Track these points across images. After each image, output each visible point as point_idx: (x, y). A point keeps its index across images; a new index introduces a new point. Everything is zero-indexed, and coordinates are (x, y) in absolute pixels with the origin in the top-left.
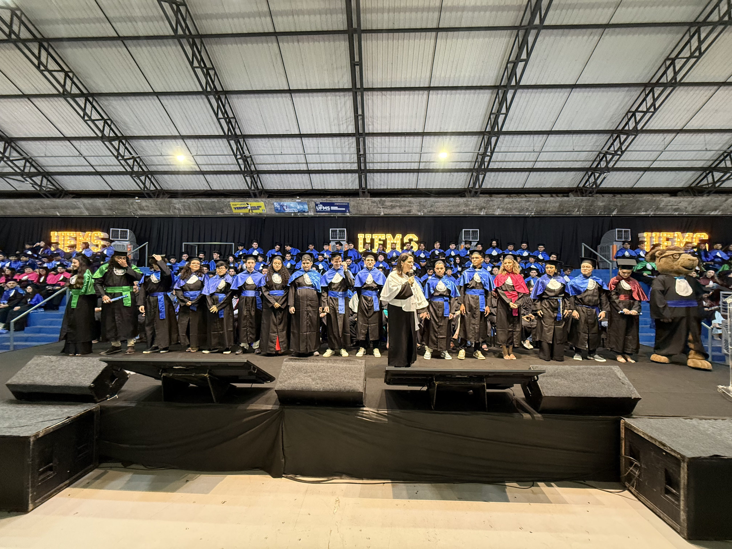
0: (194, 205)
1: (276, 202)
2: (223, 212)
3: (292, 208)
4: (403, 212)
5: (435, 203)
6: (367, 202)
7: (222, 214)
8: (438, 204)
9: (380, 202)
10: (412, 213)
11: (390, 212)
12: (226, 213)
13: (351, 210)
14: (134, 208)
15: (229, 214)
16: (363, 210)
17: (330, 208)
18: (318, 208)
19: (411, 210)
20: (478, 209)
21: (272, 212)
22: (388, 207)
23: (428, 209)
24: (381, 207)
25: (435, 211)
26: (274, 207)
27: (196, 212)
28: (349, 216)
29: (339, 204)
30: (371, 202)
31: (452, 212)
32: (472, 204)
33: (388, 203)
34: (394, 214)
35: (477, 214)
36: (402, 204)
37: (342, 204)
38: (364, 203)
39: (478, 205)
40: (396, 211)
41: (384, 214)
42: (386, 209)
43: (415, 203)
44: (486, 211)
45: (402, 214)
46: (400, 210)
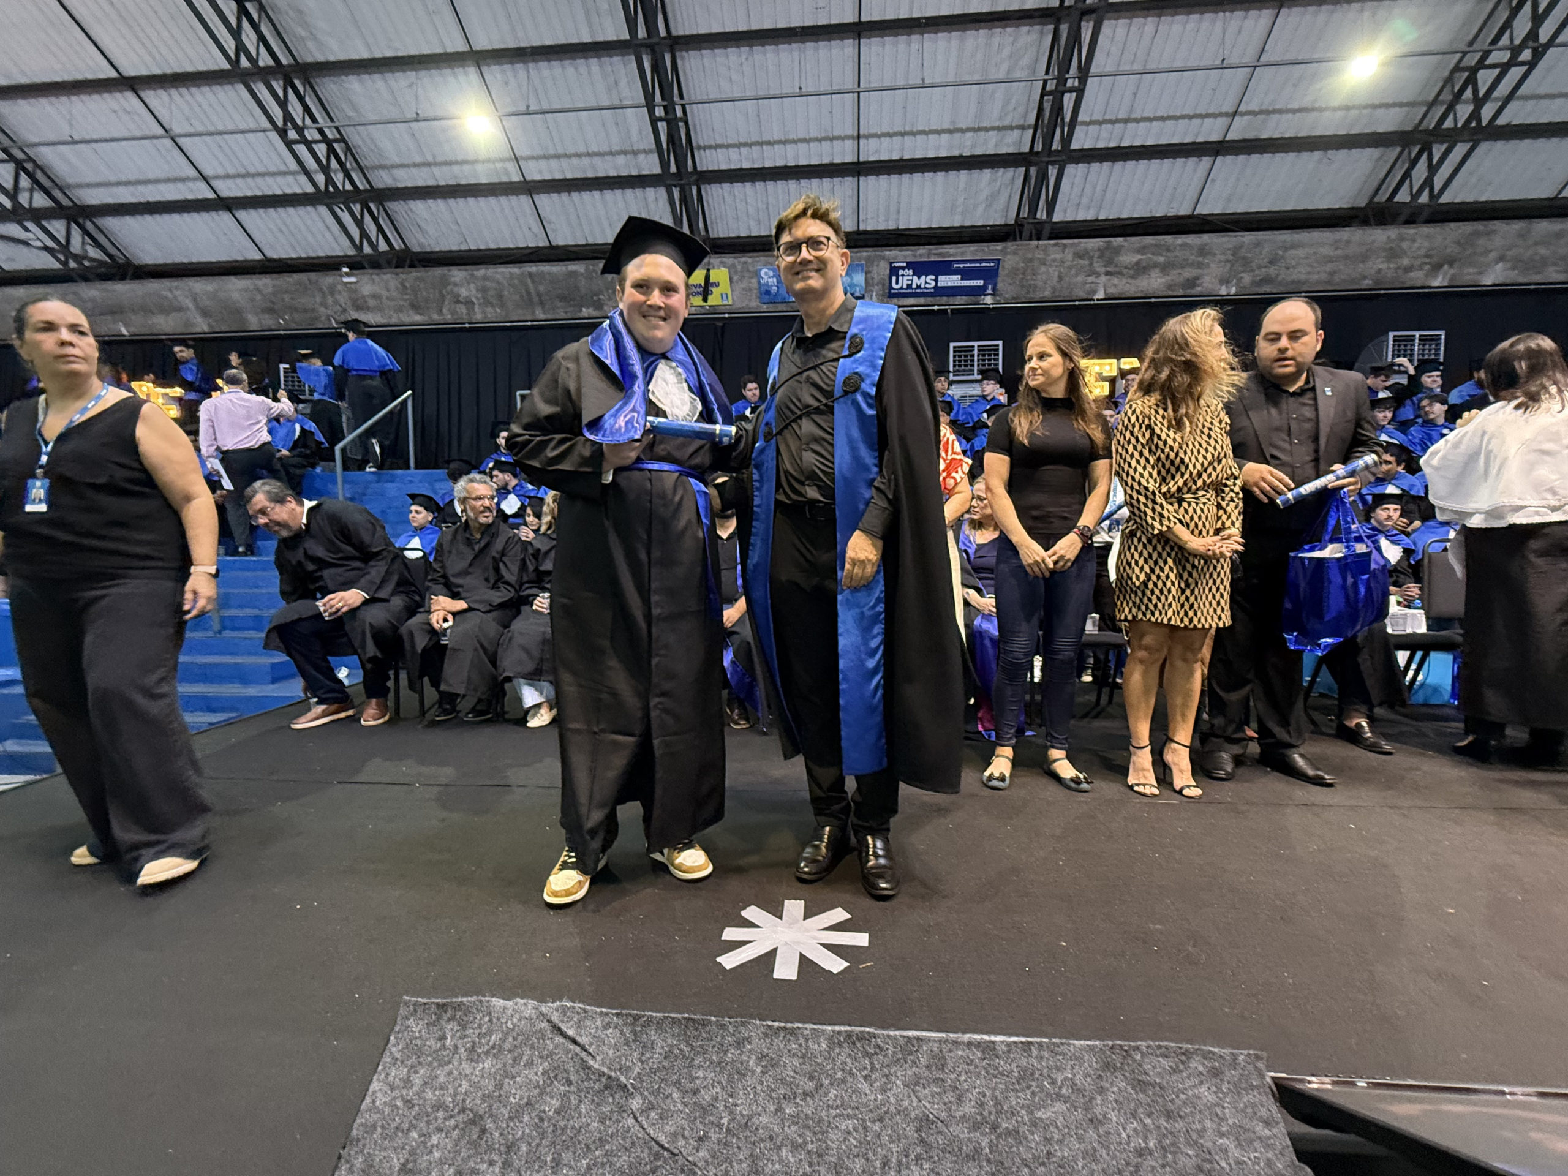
0: (515, 287)
1: (765, 265)
2: (598, 306)
4: (1170, 287)
5: (1286, 249)
6: (1058, 256)
9: (1102, 252)
10: (1198, 290)
11: (1127, 288)
13: (1000, 285)
14: (336, 302)
16: (1040, 284)
17: (936, 280)
18: (897, 283)
19: (1197, 278)
20: (1427, 267)
21: (750, 300)
22: (1125, 271)
23: (1257, 272)
24: (1103, 270)
25: (1280, 278)
26: (759, 283)
27: (520, 312)
28: (991, 306)
29: (969, 265)
30: (1071, 254)
31: (1337, 279)
32: (1414, 249)
33: (1127, 255)
34: (1139, 295)
35: (1419, 283)
36: (1176, 256)
37: (977, 265)
38: (1050, 258)
39: (1433, 252)
40: (1149, 283)
41: (1106, 294)
42: (1116, 279)
43: (1218, 252)
44: (1453, 274)
45: (1164, 293)
46: (1163, 280)
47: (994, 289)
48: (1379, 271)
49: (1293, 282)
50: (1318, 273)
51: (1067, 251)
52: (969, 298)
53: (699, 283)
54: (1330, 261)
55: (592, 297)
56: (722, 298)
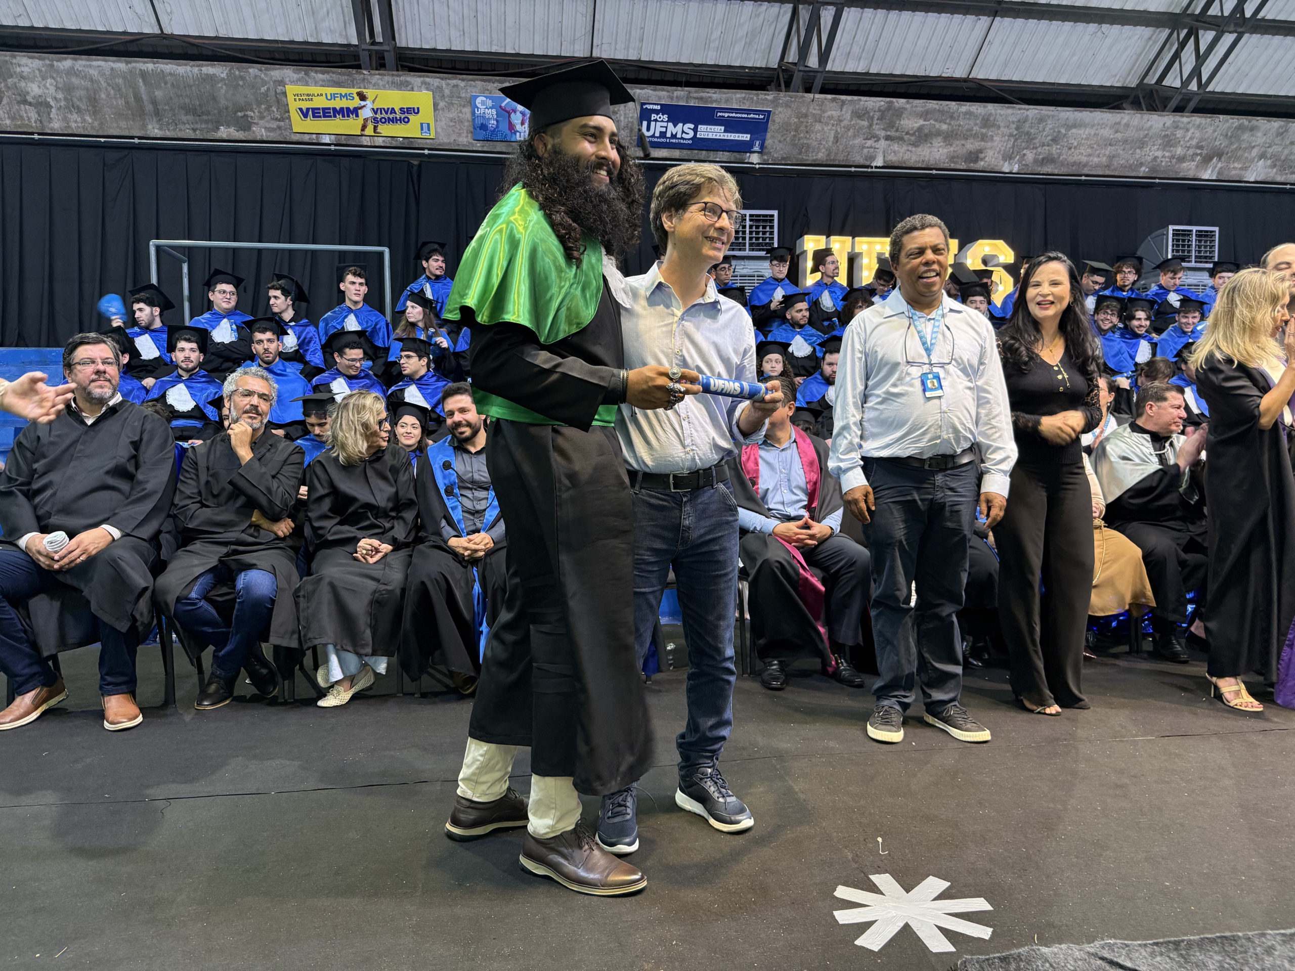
0: (117, 88)
1: (483, 91)
2: (245, 125)
4: (952, 159)
5: (1069, 127)
6: (835, 114)
7: (240, 135)
8: (1081, 132)
9: (883, 113)
10: (981, 165)
11: (906, 157)
12: (260, 131)
13: (769, 142)
15: (272, 136)
16: (814, 144)
17: (695, 130)
18: (648, 129)
19: (981, 151)
20: (1199, 157)
21: (460, 135)
22: (906, 137)
23: (1039, 150)
24: (882, 134)
25: (1061, 158)
26: (473, 113)
27: (123, 124)
28: (757, 166)
29: (734, 115)
30: (850, 112)
31: (1115, 164)
32: (1187, 138)
33: (909, 119)
34: (920, 165)
35: (1191, 174)
36: (960, 125)
37: (744, 116)
38: (826, 115)
39: (1203, 143)
40: (930, 153)
41: (885, 162)
42: (896, 145)
43: (1002, 124)
44: (1221, 168)
45: (946, 166)
46: (945, 151)
47: (762, 146)
48: (1156, 158)
49: (1074, 163)
50: (1099, 156)
51: (844, 109)
52: (735, 154)
53: (391, 107)
54: (1110, 145)
55: (235, 113)
56: (422, 129)
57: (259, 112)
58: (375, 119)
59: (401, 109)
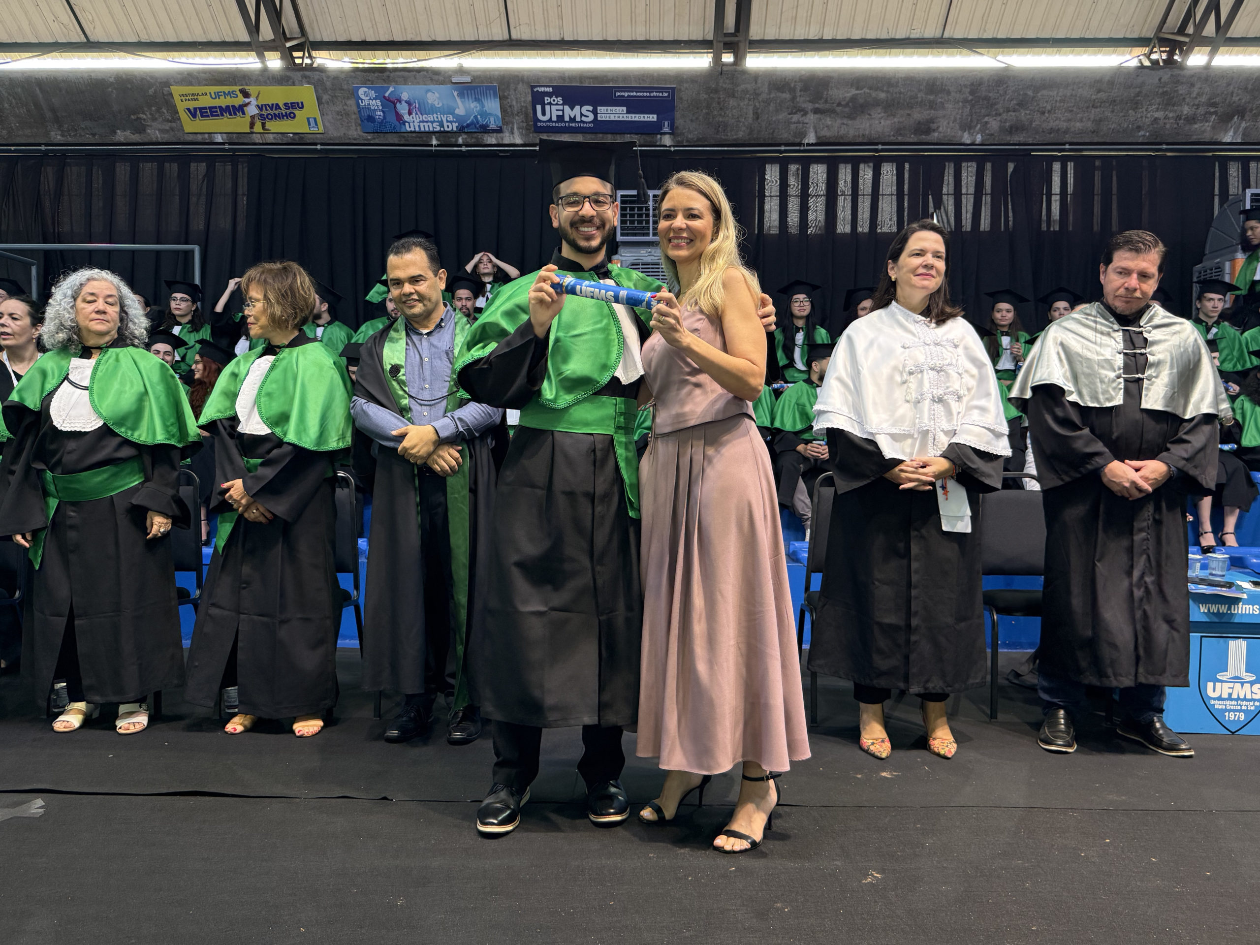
1: (365, 82)
2: (140, 127)
3: (433, 110)
4: (899, 131)
5: (1037, 89)
7: (136, 138)
10: (934, 136)
11: (842, 132)
12: (155, 133)
13: (679, 122)
15: (166, 137)
16: (731, 121)
17: (595, 112)
18: (544, 114)
19: (932, 121)
20: (1214, 116)
21: (350, 128)
22: (839, 109)
23: (1004, 116)
25: (1033, 126)
26: (358, 105)
27: (28, 132)
28: (672, 149)
29: (634, 94)
30: (766, 84)
31: (1105, 129)
32: (1194, 95)
33: (838, 89)
34: (860, 140)
35: (1207, 137)
36: (900, 93)
37: (645, 94)
38: (740, 88)
39: (1217, 100)
40: (870, 126)
41: (818, 138)
42: (828, 119)
43: (952, 89)
44: (1246, 128)
45: (892, 139)
46: (888, 122)
47: (672, 126)
48: (1156, 119)
49: (1051, 131)
50: (1081, 120)
51: (759, 81)
52: (644, 136)
53: (275, 103)
54: (1093, 106)
55: (129, 116)
56: (309, 124)
57: (151, 114)
58: (261, 115)
59: (285, 104)
